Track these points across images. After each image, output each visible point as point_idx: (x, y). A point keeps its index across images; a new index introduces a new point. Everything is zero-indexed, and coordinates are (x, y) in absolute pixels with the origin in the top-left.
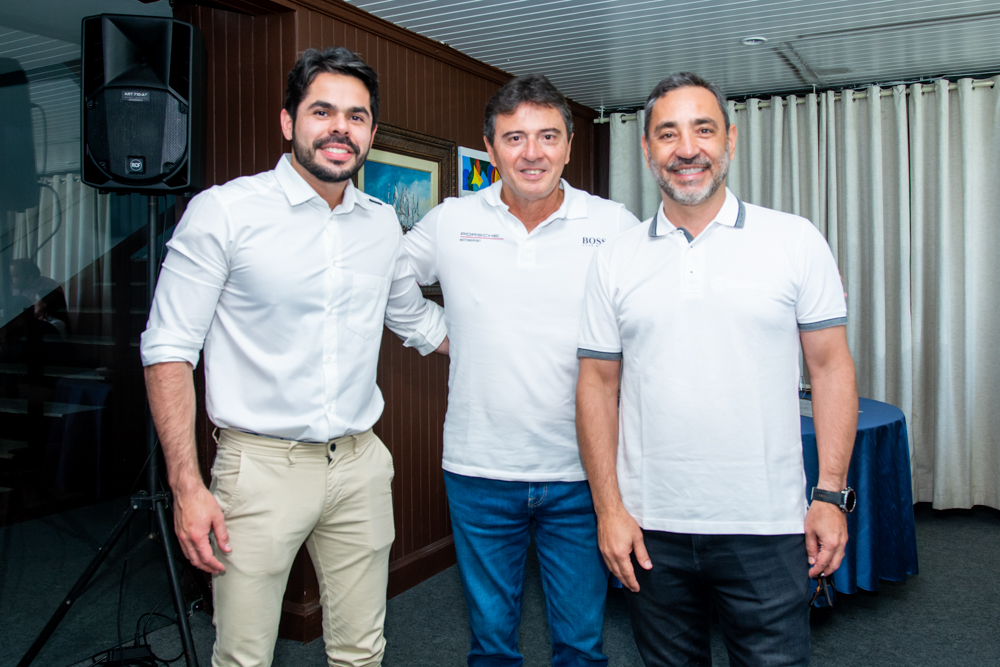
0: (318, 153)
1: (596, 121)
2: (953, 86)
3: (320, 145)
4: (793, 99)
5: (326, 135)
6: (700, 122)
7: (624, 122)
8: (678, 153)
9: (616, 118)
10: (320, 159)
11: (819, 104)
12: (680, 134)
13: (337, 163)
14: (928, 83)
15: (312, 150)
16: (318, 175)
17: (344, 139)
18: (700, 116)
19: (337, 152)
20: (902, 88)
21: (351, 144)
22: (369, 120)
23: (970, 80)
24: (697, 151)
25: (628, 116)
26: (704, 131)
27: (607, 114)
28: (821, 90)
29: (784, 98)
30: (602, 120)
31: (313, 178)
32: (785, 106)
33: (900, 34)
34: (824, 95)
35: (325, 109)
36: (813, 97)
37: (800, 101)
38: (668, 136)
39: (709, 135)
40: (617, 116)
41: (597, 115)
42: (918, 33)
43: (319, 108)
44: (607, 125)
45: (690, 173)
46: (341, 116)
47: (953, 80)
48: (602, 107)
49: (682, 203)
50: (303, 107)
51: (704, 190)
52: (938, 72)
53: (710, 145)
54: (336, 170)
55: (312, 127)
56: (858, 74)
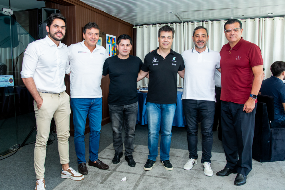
0: (56, 35)
1: (133, 27)
2: (212, 22)
3: (56, 34)
4: (178, 24)
5: (57, 31)
6: (203, 35)
7: (140, 28)
8: (199, 40)
9: (138, 27)
10: (56, 36)
11: (183, 25)
12: (200, 37)
13: (59, 37)
14: (207, 21)
15: (54, 35)
16: (55, 39)
17: (61, 33)
18: (203, 34)
19: (59, 35)
20: (201, 22)
21: (62, 33)
22: (65, 28)
23: (215, 21)
24: (202, 40)
25: (141, 27)
26: (204, 36)
27: (136, 26)
28: (184, 22)
29: (176, 24)
30: (135, 27)
31: (54, 40)
32: (176, 25)
33: (201, 12)
34: (184, 23)
35: (57, 26)
36: (182, 24)
37: (180, 24)
38: (198, 37)
39: (204, 37)
40: (138, 26)
41: (134, 26)
42: (205, 12)
43: (56, 26)
44: (136, 28)
45: (201, 43)
46: (60, 27)
47: (212, 21)
48: (135, 24)
49: (199, 48)
50: (52, 26)
51: (203, 46)
52: (209, 19)
53: (204, 39)
54: (59, 39)
55: (54, 30)
56: (192, 19)
